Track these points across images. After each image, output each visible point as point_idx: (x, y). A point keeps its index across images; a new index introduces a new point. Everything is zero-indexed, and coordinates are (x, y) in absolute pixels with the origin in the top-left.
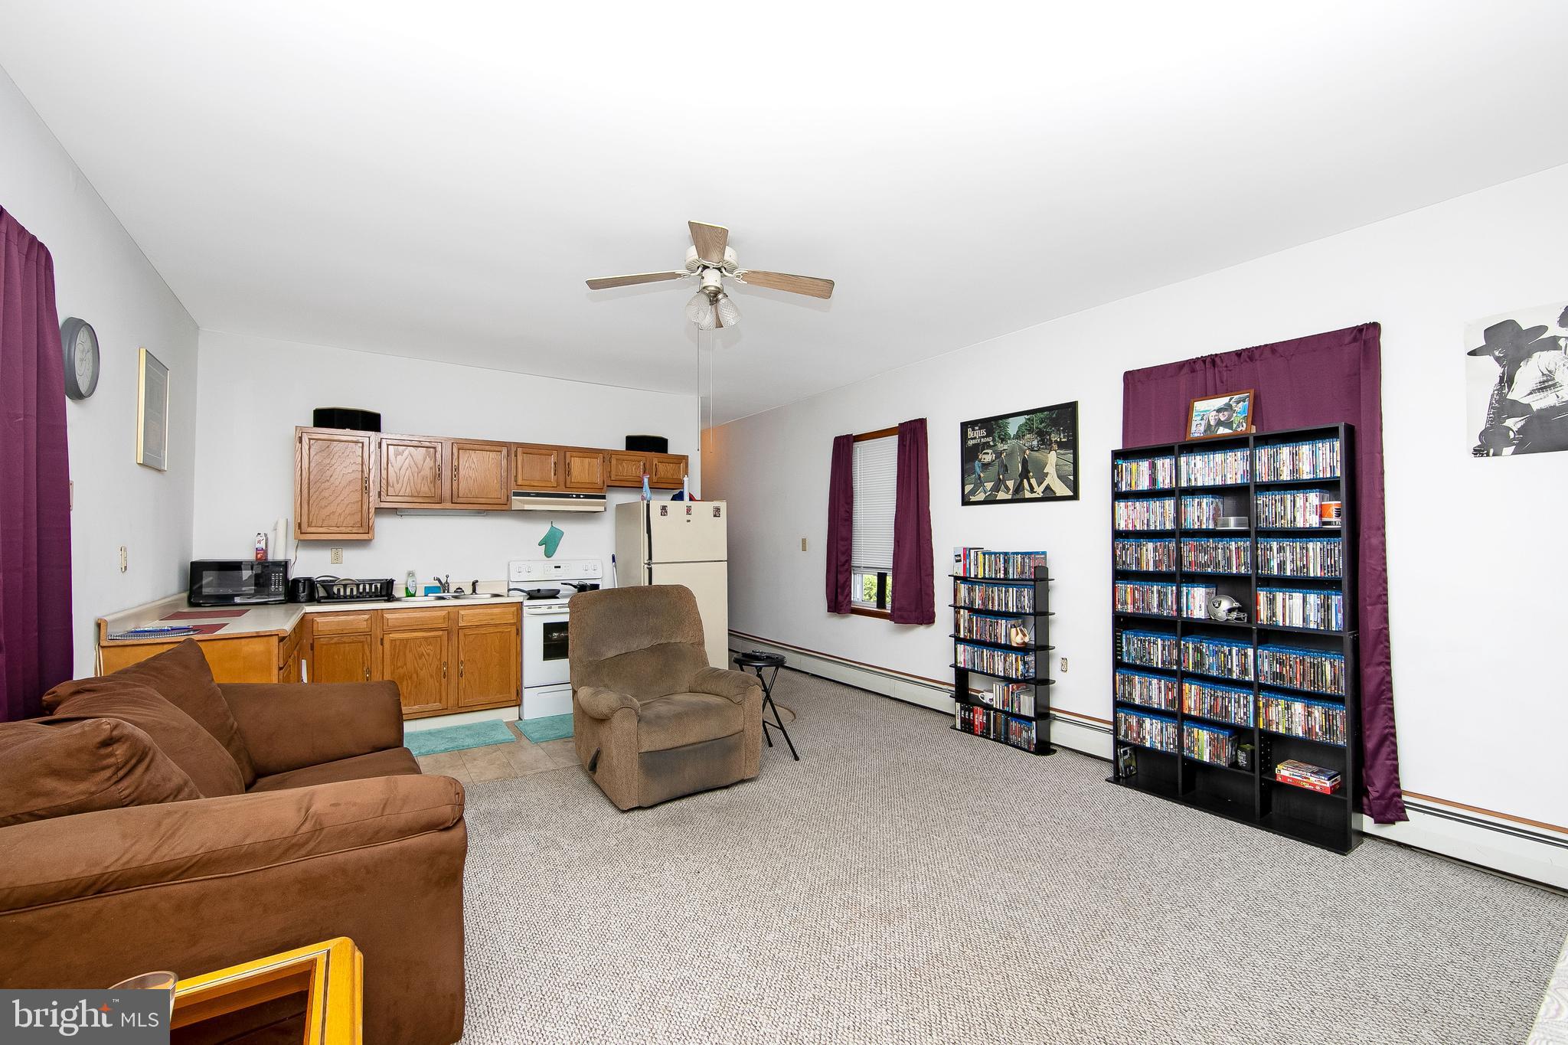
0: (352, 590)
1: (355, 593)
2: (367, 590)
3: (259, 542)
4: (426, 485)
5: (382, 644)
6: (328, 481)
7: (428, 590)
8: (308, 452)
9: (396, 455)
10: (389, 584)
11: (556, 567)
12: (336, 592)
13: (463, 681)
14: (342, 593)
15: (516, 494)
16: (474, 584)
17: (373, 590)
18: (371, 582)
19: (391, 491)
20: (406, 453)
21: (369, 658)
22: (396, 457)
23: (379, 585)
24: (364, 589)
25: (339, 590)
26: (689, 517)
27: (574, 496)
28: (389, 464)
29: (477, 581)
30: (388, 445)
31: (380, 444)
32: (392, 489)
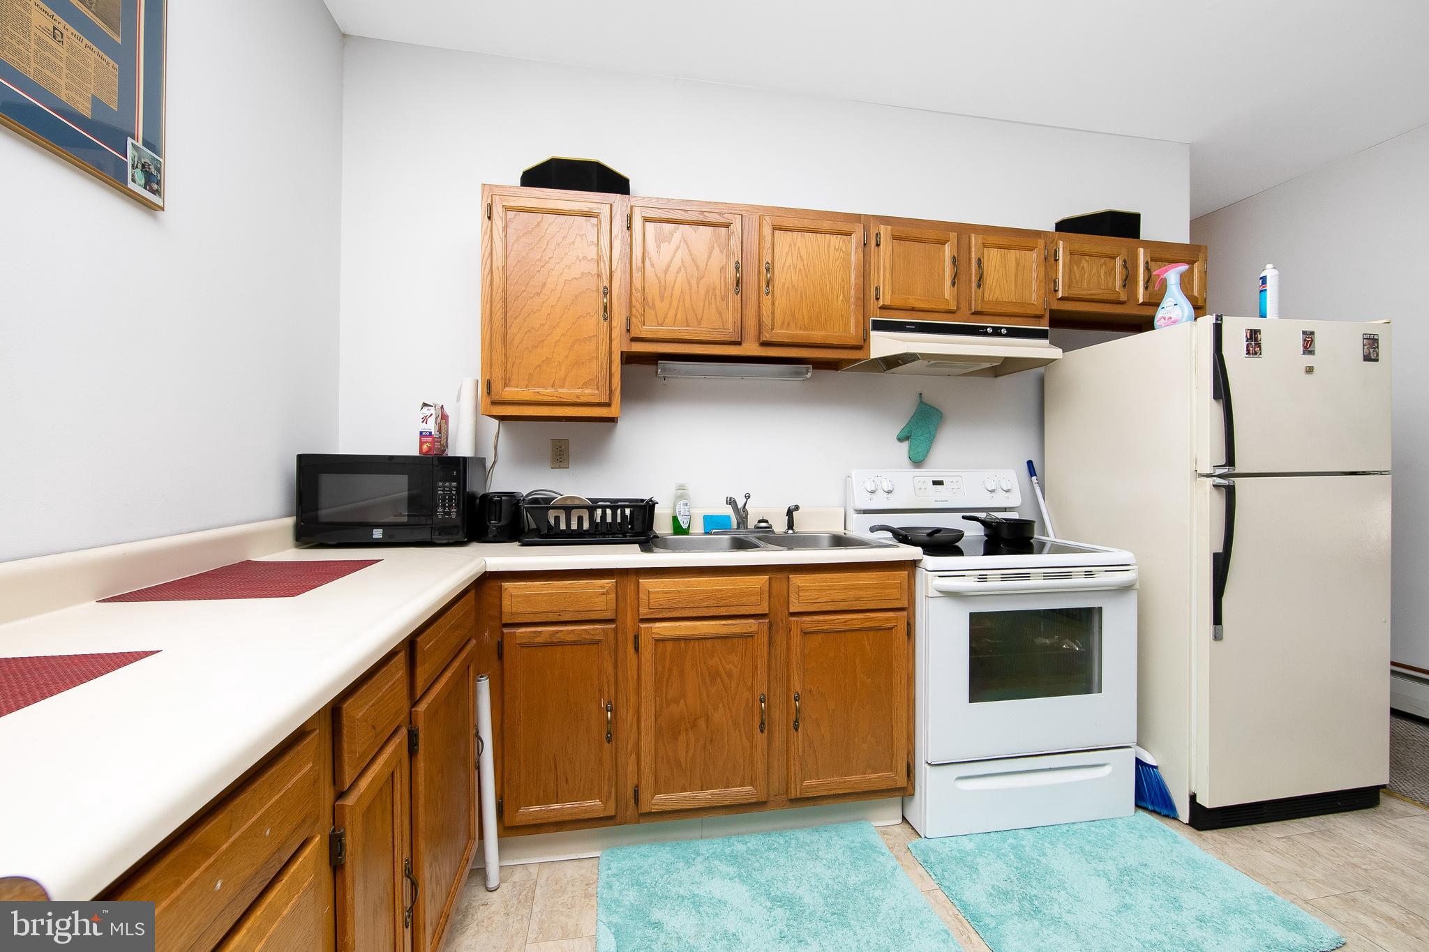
0: (580, 519)
1: (586, 526)
2: (609, 520)
3: (425, 420)
4: (713, 306)
5: (637, 649)
6: (538, 294)
7: (714, 525)
8: (502, 235)
9: (660, 240)
10: (645, 509)
11: (935, 483)
12: (552, 522)
13: (799, 739)
14: (563, 526)
15: (880, 326)
16: (790, 513)
17: (619, 520)
18: (615, 505)
19: (650, 313)
20: (677, 237)
21: (612, 680)
22: (658, 247)
23: (628, 511)
24: (604, 515)
25: (557, 519)
26: (1309, 360)
27: (990, 330)
28: (647, 261)
29: (797, 508)
30: (646, 220)
31: (630, 218)
32: (653, 312)
